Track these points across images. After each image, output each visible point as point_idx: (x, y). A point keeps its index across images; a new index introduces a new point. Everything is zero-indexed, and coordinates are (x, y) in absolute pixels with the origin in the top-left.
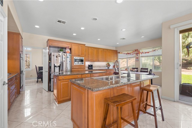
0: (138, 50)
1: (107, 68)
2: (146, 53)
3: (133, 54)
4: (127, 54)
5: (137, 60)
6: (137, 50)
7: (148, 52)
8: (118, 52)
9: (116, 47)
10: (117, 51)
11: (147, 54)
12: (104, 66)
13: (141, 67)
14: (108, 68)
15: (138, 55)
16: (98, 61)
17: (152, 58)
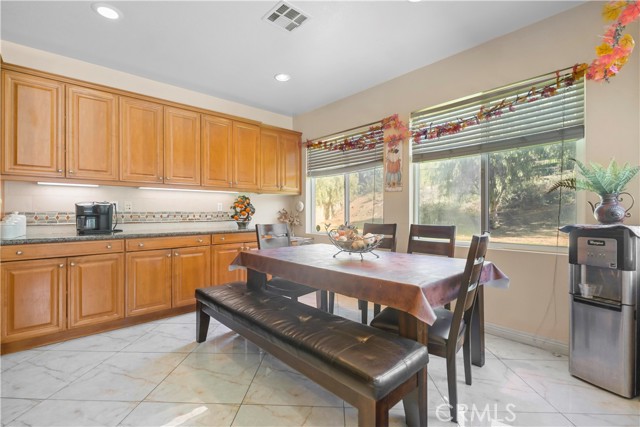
0: (400, 119)
1: (233, 226)
2: (441, 131)
3: (372, 146)
4: (342, 147)
5: (393, 178)
6: (395, 118)
7: (456, 128)
8: (304, 139)
9: (296, 117)
10: (299, 134)
11: (447, 141)
12: (219, 216)
13: (414, 219)
14: (242, 225)
15: (400, 146)
16: (162, 181)
17: (477, 159)
